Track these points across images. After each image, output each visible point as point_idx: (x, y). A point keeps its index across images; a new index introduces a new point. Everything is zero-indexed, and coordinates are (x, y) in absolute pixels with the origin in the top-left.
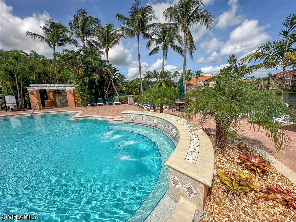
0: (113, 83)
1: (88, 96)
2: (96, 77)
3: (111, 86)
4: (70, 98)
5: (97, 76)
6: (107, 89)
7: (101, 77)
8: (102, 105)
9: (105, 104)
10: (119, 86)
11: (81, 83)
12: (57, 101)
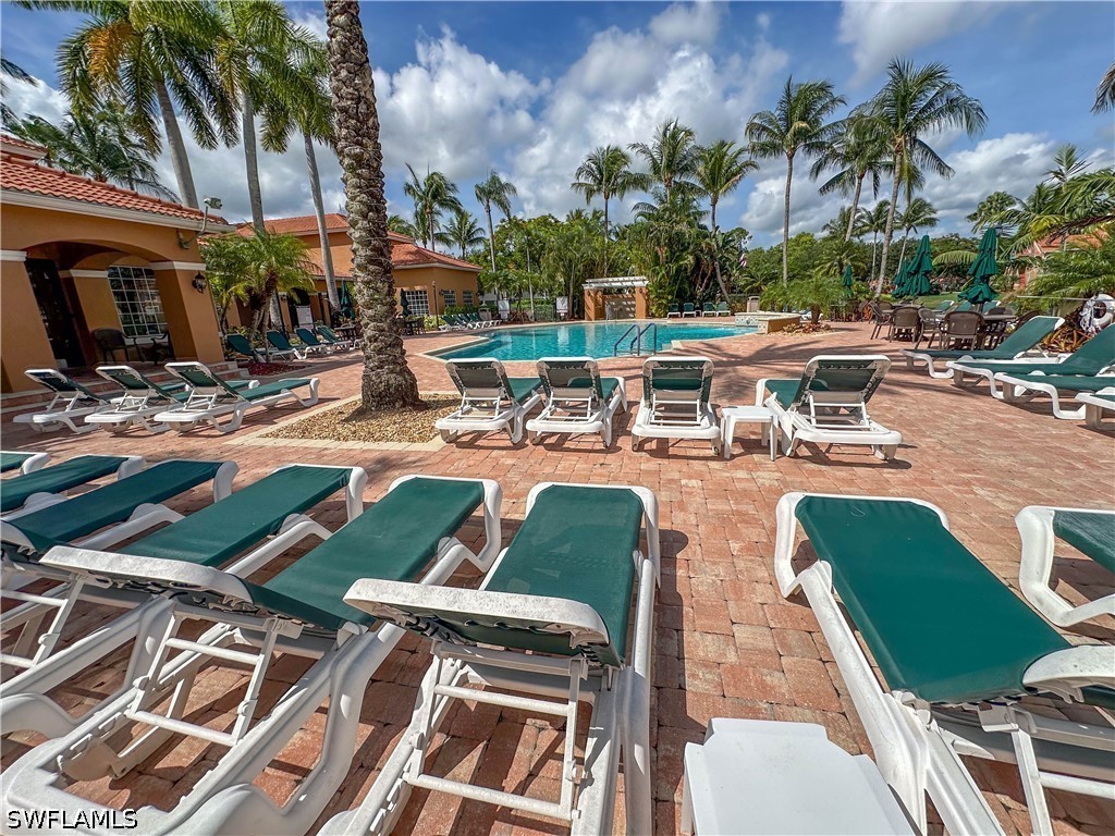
0: (718, 271)
1: (670, 298)
2: (690, 260)
3: (714, 276)
4: (640, 302)
5: (691, 258)
6: (703, 282)
7: (698, 260)
8: (692, 316)
9: (698, 315)
10: (730, 276)
11: (663, 275)
12: (607, 310)
